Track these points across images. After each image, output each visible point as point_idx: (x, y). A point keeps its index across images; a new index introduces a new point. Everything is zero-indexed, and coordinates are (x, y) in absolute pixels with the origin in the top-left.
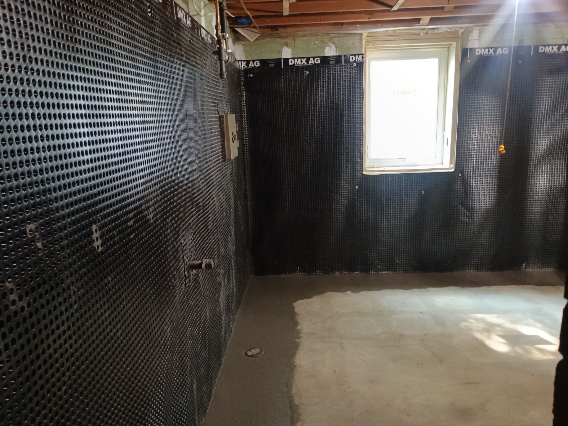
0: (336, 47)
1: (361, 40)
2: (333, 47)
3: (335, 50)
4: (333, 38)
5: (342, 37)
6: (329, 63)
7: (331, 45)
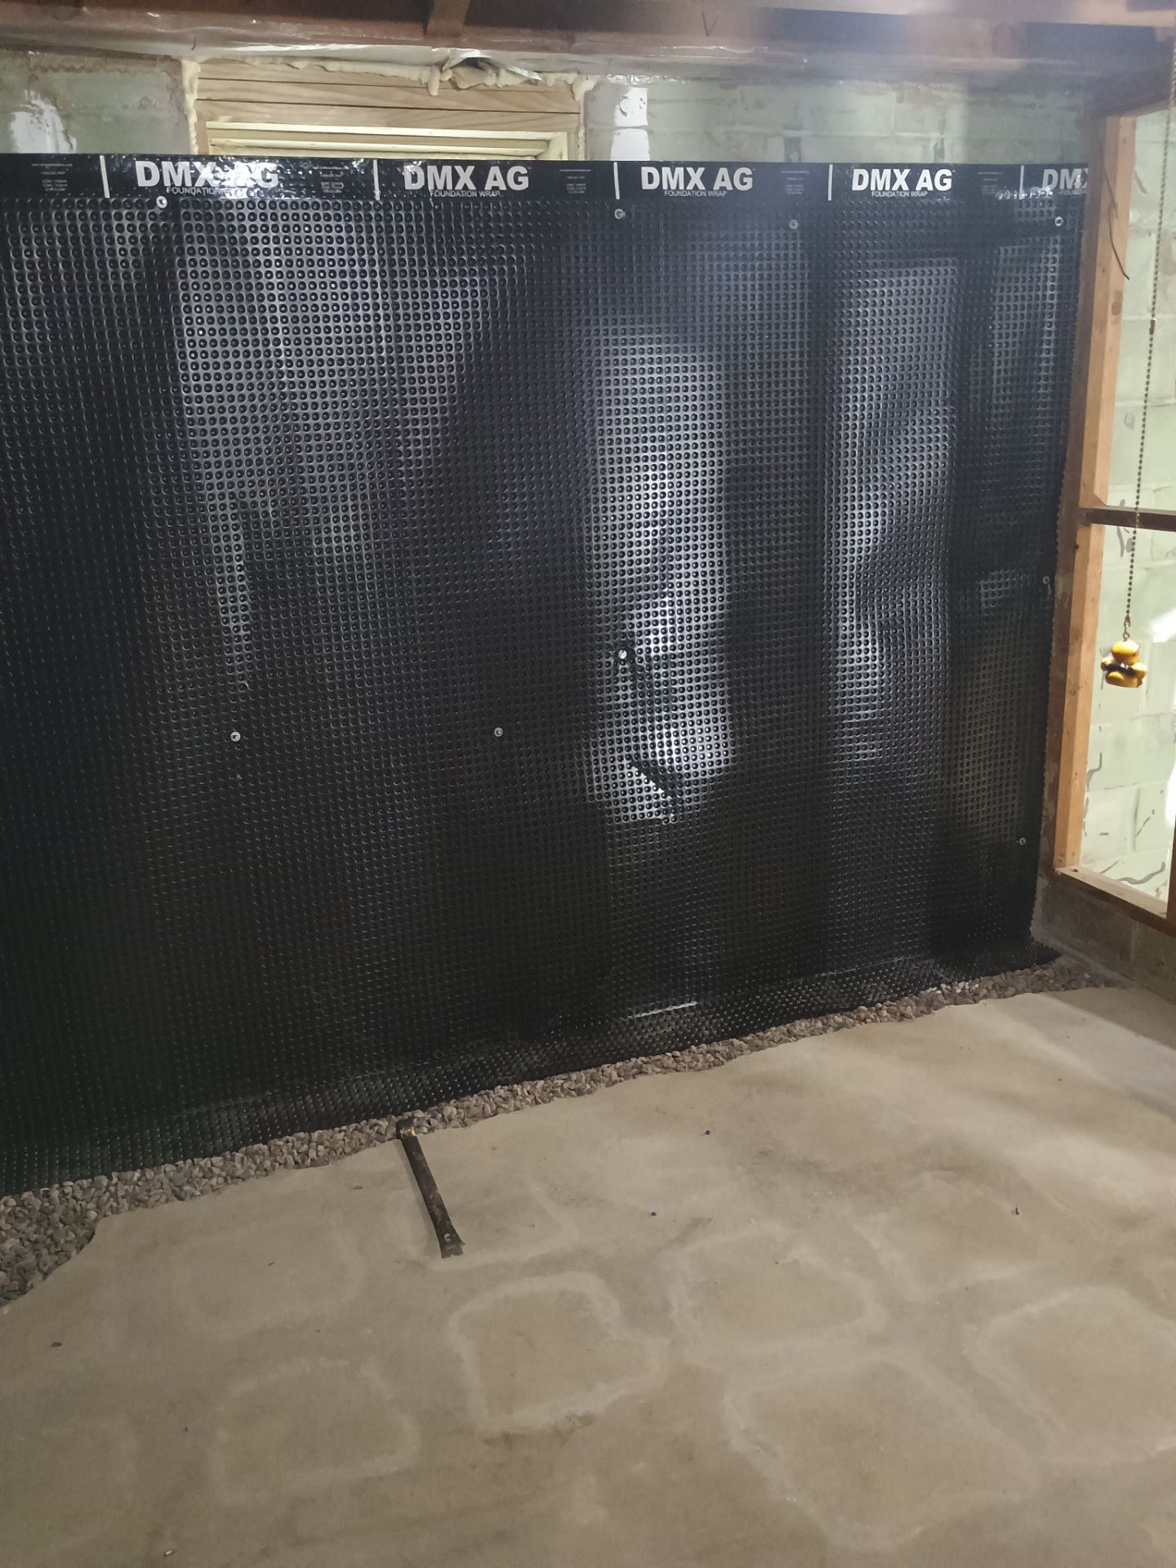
0: (66, 117)
1: (177, 91)
2: (49, 113)
3: (60, 127)
4: (45, 70)
5: (89, 71)
6: (41, 191)
7: (40, 103)
